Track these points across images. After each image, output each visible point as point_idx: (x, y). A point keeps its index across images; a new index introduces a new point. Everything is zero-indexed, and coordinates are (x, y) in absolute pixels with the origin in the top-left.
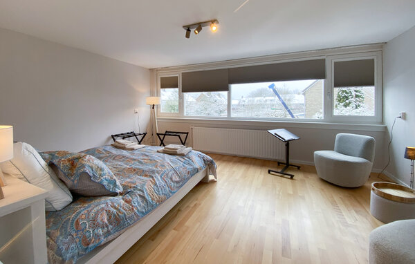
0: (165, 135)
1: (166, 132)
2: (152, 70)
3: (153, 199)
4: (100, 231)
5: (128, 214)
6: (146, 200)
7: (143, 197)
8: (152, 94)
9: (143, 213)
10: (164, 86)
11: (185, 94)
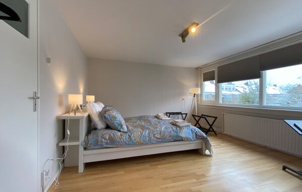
0: (200, 117)
1: (202, 115)
2: (197, 69)
3: (135, 140)
4: (103, 140)
5: (118, 140)
6: (131, 139)
7: (130, 136)
8: (197, 86)
9: (126, 143)
10: (205, 80)
11: (220, 84)
